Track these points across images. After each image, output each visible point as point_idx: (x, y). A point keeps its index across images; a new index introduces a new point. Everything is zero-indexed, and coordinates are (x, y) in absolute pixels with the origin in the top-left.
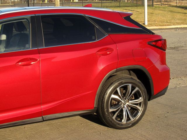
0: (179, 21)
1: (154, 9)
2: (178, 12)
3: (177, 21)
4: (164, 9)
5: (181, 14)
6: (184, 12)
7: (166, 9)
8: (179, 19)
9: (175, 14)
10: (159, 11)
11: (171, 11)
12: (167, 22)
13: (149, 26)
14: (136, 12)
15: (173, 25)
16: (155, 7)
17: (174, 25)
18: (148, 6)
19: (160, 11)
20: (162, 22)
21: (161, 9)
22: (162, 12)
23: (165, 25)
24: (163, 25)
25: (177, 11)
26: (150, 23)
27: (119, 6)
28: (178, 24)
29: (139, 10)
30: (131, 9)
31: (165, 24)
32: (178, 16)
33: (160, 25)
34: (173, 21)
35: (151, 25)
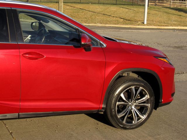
0: (176, 23)
2: (173, 13)
3: (174, 22)
4: (159, 10)
5: (176, 16)
6: (178, 14)
7: (161, 10)
8: (175, 21)
9: (171, 15)
10: (154, 11)
11: (166, 12)
12: (165, 23)
13: (148, 26)
14: (133, 11)
15: (171, 26)
16: (150, 7)
19: (156, 11)
20: (160, 22)
21: (156, 9)
22: (158, 13)
23: (163, 26)
24: (162, 26)
25: (171, 13)
26: (149, 22)
27: (115, 3)
28: (175, 25)
30: (127, 8)
31: (163, 24)
32: (174, 18)
33: (159, 26)
34: (170, 22)
35: (150, 24)
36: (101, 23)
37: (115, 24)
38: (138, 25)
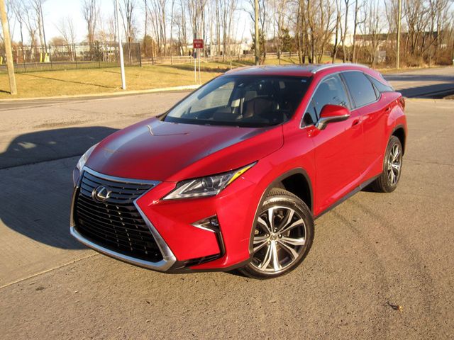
0: (165, 83)
1: (142, 70)
3: (163, 83)
5: (172, 75)
7: (156, 70)
8: (166, 81)
9: (165, 75)
11: (161, 72)
12: (151, 85)
13: (128, 91)
16: (144, 67)
17: (158, 87)
18: (125, 66)
19: (148, 72)
20: (144, 85)
21: (150, 69)
23: (148, 89)
28: (163, 86)
29: (117, 70)
32: (168, 77)
34: (158, 83)
35: (131, 89)
36: (67, 94)
37: (86, 93)
38: (115, 91)
